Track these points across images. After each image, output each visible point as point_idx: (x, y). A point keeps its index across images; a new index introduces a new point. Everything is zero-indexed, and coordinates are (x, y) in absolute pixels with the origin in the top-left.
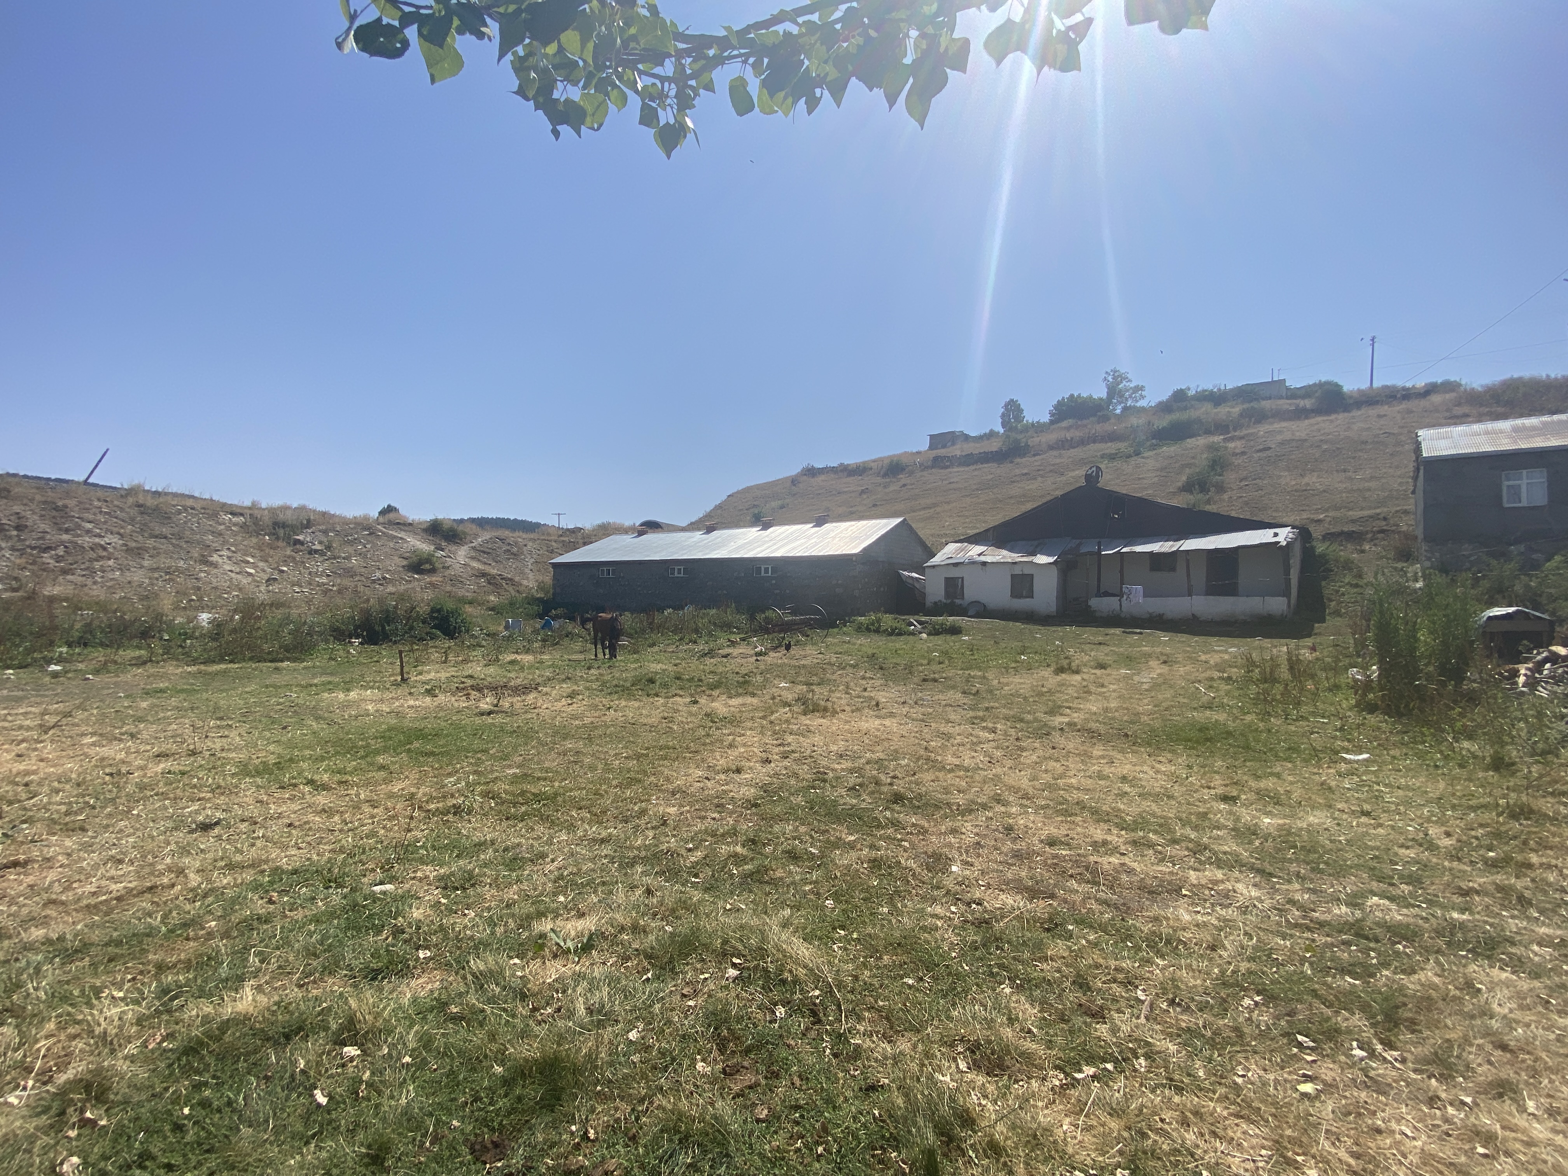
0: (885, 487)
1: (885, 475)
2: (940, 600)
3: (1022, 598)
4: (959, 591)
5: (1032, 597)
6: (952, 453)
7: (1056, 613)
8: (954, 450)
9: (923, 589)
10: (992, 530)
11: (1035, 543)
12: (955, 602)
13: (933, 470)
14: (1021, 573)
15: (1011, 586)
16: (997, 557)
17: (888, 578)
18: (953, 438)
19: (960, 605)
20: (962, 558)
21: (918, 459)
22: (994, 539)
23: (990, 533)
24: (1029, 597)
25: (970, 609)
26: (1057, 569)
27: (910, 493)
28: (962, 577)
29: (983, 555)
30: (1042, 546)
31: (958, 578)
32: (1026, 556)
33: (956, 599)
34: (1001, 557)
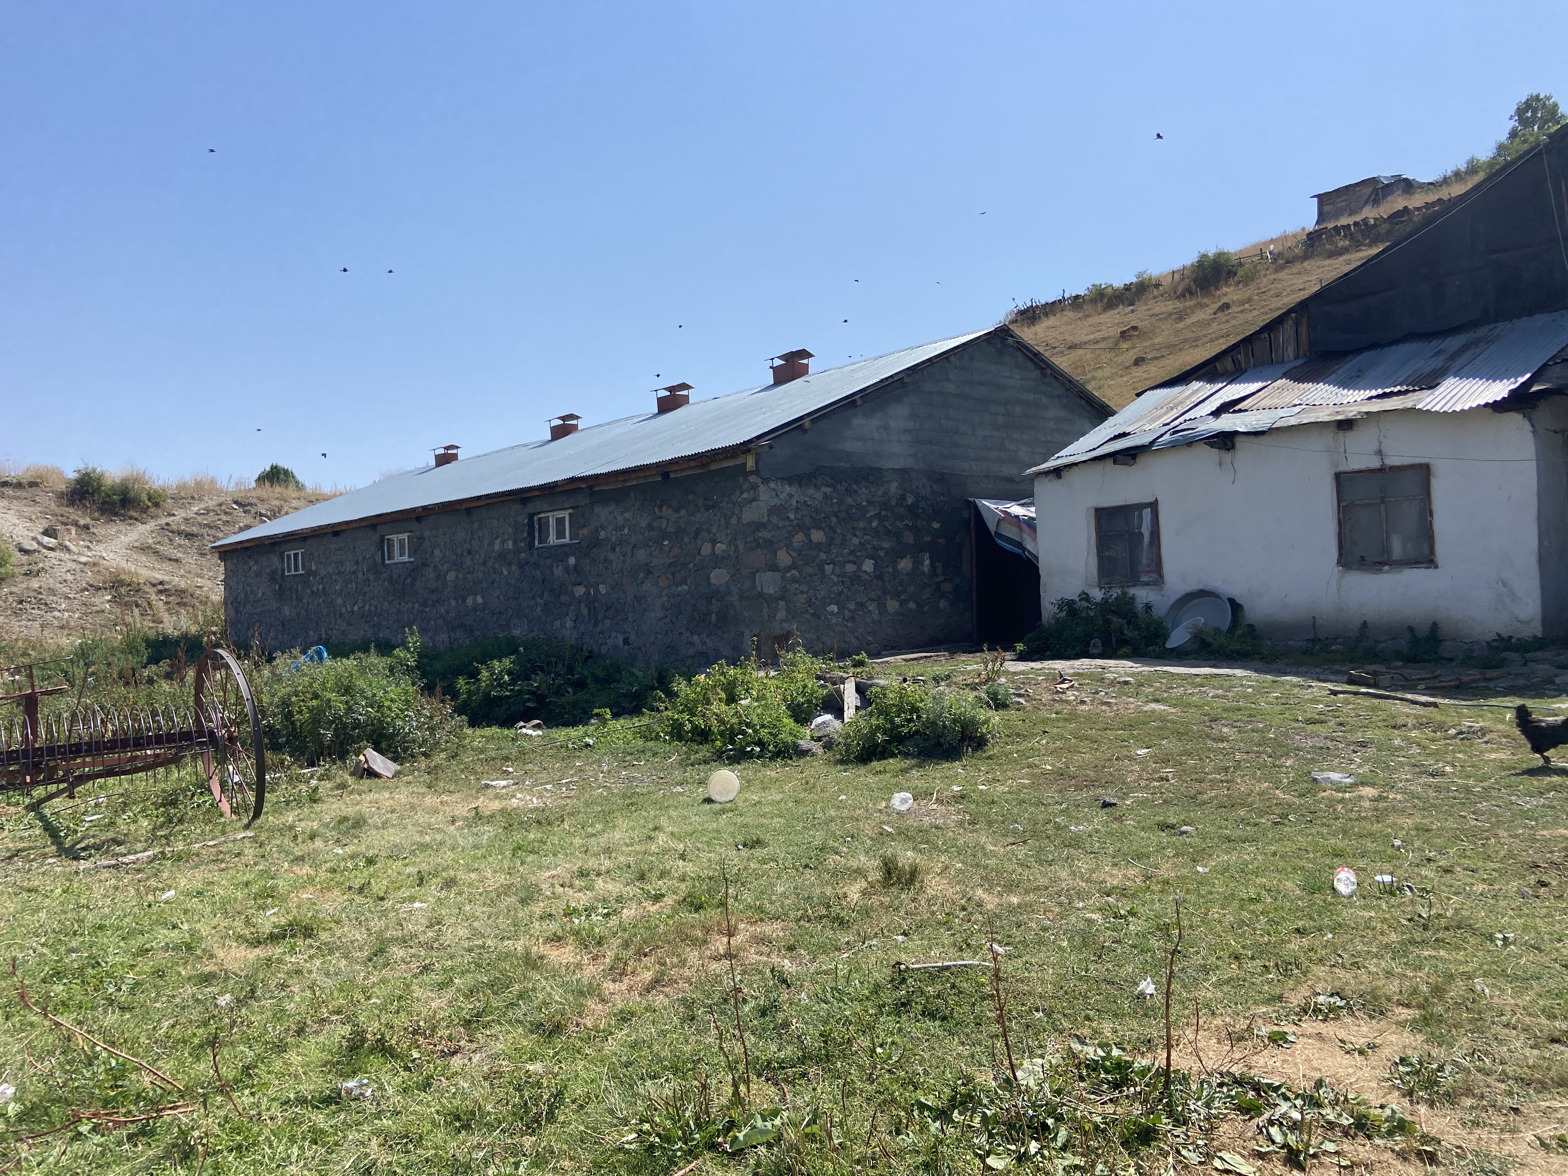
2: (1084, 593)
3: (1386, 568)
4: (1145, 557)
5: (1429, 561)
6: (1358, 218)
7: (1544, 624)
8: (1369, 213)
9: (1037, 559)
10: (1290, 322)
11: (1454, 342)
12: (1133, 598)
13: (1306, 264)
14: (1375, 463)
15: (1339, 521)
16: (1281, 413)
17: (936, 525)
18: (1377, 194)
19: (1148, 607)
20: (1155, 430)
21: (1272, 247)
22: (1301, 352)
23: (1286, 335)
24: (1416, 563)
25: (1176, 625)
26: (1534, 432)
27: (1234, 322)
28: (1153, 500)
29: (1235, 412)
30: (1478, 350)
31: (1141, 507)
32: (1399, 393)
33: (1134, 586)
34: (1298, 409)
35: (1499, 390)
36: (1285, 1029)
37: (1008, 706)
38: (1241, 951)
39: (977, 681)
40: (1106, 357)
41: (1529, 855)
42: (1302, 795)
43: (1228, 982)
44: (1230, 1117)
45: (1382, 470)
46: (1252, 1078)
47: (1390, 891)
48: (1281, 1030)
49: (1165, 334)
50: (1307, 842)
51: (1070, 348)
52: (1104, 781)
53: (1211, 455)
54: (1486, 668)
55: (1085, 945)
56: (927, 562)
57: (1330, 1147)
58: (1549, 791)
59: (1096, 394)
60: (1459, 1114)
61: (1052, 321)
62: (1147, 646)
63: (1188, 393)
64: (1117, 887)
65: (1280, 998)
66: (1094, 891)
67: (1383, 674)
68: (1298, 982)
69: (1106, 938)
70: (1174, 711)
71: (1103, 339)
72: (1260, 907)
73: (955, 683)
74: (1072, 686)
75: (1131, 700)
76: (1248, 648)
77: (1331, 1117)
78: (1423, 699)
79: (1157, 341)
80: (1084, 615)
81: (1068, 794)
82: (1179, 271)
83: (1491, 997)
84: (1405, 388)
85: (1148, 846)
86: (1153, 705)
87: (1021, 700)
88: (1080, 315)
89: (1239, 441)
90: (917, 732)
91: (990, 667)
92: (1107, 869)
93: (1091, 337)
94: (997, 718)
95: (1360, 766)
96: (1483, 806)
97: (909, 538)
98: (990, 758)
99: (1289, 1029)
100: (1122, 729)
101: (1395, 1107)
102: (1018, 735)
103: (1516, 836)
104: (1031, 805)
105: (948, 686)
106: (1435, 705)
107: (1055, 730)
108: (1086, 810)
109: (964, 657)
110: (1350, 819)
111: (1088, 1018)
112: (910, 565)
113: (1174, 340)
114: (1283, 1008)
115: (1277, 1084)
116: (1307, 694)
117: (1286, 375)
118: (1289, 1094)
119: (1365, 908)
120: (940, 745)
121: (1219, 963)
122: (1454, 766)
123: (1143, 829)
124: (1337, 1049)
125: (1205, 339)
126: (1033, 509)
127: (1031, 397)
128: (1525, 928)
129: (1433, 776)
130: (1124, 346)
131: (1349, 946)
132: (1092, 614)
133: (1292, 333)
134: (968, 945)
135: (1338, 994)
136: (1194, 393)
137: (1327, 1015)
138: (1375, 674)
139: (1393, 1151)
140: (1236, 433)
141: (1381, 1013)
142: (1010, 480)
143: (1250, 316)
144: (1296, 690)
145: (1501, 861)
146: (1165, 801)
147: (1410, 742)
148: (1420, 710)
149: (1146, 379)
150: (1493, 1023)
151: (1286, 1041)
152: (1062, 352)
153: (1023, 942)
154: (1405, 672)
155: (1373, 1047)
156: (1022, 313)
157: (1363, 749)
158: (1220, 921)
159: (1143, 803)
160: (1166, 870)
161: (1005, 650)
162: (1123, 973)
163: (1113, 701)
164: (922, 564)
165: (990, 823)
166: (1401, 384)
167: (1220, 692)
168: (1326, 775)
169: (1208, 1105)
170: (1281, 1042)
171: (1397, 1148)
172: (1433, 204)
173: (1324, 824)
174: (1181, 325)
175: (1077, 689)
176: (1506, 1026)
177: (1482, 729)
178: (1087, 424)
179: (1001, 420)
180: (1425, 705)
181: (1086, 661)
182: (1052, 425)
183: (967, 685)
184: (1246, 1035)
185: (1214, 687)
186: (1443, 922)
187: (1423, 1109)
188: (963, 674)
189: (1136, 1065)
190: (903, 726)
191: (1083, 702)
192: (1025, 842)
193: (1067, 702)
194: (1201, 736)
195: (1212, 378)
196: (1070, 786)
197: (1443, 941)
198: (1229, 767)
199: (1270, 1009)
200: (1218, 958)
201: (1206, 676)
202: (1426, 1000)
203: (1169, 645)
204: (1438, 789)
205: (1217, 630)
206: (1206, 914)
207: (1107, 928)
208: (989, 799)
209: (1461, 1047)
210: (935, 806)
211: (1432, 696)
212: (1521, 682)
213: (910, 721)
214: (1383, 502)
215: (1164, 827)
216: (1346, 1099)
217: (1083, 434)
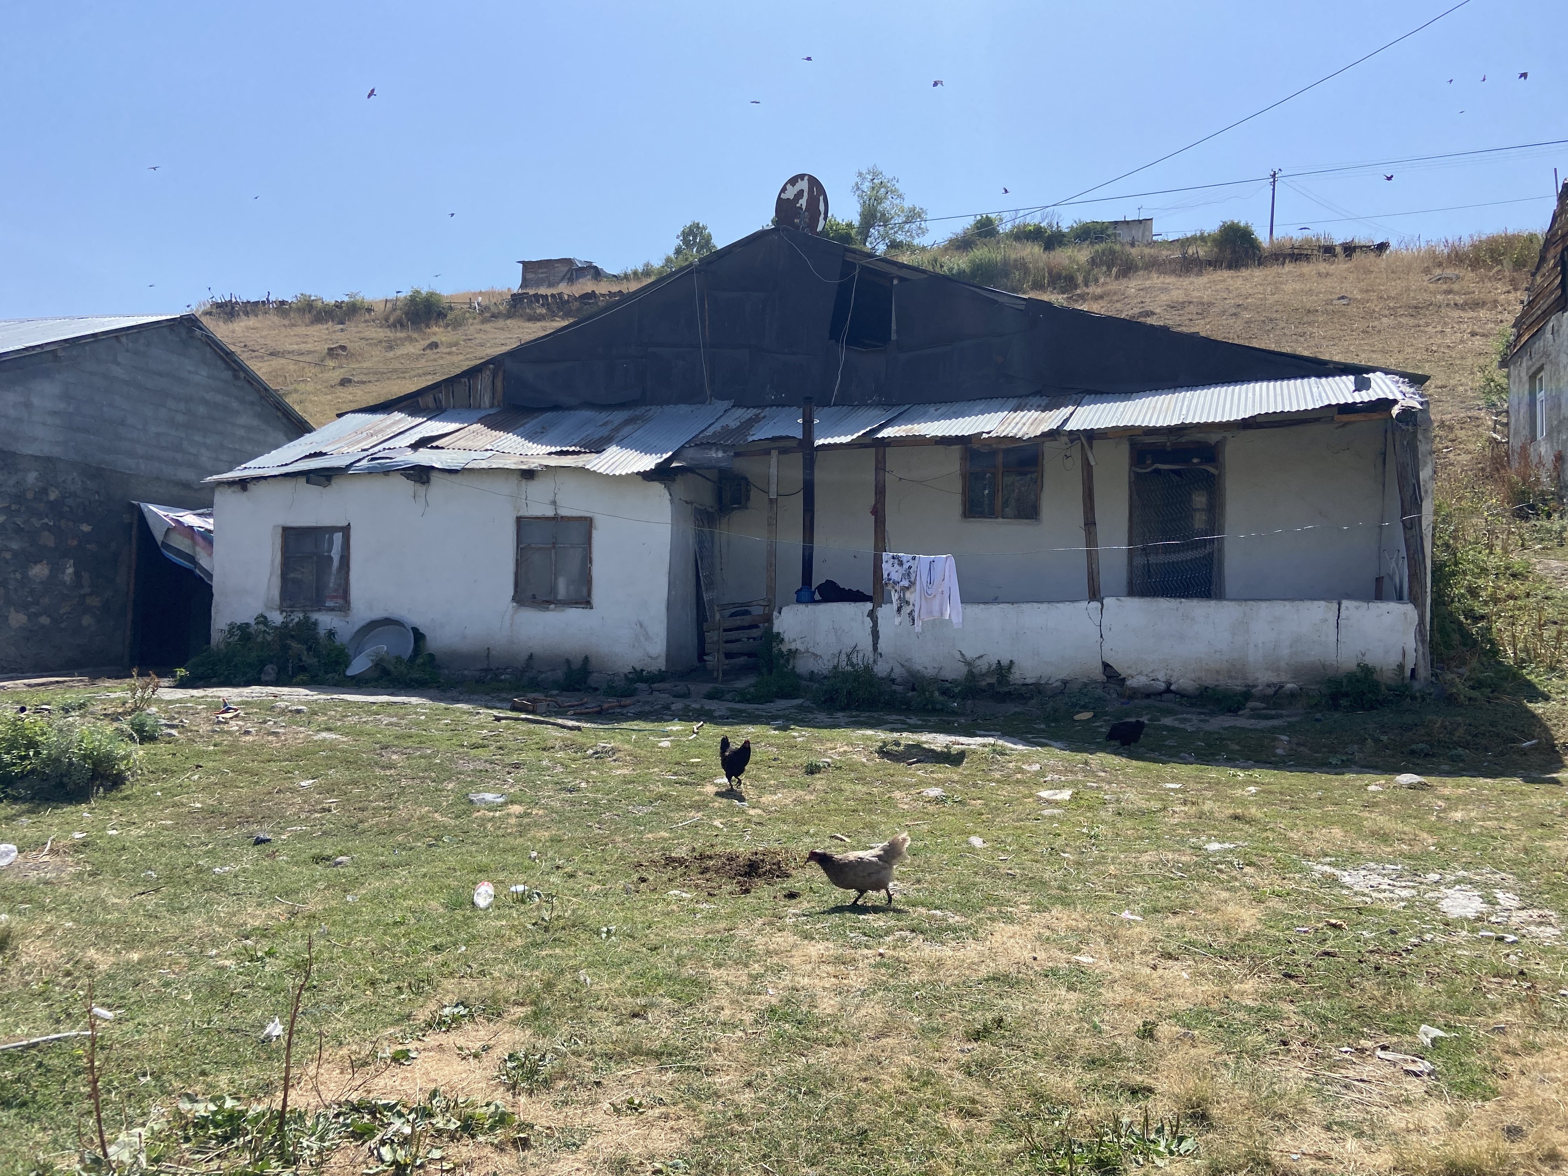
0: (391, 348)
1: (399, 324)
2: (262, 616)
3: (552, 606)
4: (332, 583)
5: (586, 602)
6: (555, 291)
7: (667, 660)
8: (565, 289)
9: (211, 576)
10: (488, 372)
11: (619, 416)
12: (316, 624)
13: (509, 322)
14: (550, 513)
15: (517, 560)
16: (474, 455)
17: (86, 528)
18: (572, 274)
19: (331, 634)
20: (353, 455)
21: (480, 299)
22: (496, 403)
23: (483, 383)
24: (576, 603)
25: (358, 652)
26: (672, 501)
27: (441, 362)
28: (345, 524)
29: (432, 447)
30: (636, 426)
31: (333, 530)
32: (573, 453)
33: (319, 610)
34: (489, 454)
35: (648, 462)
36: (409, 1047)
37: (156, 739)
38: (378, 976)
39: (120, 710)
40: (310, 371)
41: (636, 856)
42: (458, 817)
43: (360, 1010)
44: (342, 1145)
45: (555, 518)
46: (370, 1102)
47: (522, 899)
48: (404, 1048)
49: (375, 358)
50: (456, 861)
51: (272, 354)
52: (260, 817)
53: (407, 486)
54: (622, 696)
55: (212, 994)
56: (70, 570)
57: (436, 1154)
58: (656, 800)
59: (297, 408)
60: (554, 1096)
61: (252, 322)
62: (326, 673)
63: (389, 422)
64: (258, 928)
65: (409, 1016)
66: (231, 936)
67: (541, 701)
68: (428, 998)
69: (237, 985)
70: (345, 739)
71: (309, 352)
72: (403, 929)
73: (92, 713)
74: (237, 716)
75: (302, 729)
76: (427, 677)
77: (440, 1125)
78: (570, 723)
79: (365, 365)
80: (259, 640)
81: (216, 833)
82: (391, 301)
83: (591, 985)
84: (578, 449)
85: (299, 881)
86: (324, 734)
87: (174, 732)
88: (286, 322)
89: (434, 477)
90: (33, 771)
91: (139, 694)
92: (250, 910)
93: (296, 347)
94: (141, 753)
95: (512, 786)
96: (606, 816)
97: (48, 539)
98: (127, 798)
99: (412, 1045)
100: (287, 760)
101: (498, 1102)
102: (165, 771)
103: (628, 841)
104: (170, 848)
105: (82, 716)
106: (579, 729)
107: (211, 764)
108: (236, 849)
109: (108, 683)
110: (497, 836)
111: (203, 1073)
112: (46, 572)
113: (382, 367)
114: (410, 1026)
115: (394, 1102)
116: (475, 720)
117: (480, 421)
118: (405, 1111)
119: (497, 918)
120: (62, 785)
121: (354, 992)
122: (588, 782)
123: (296, 863)
124: (455, 1057)
125: (413, 373)
126: (211, 521)
127: (219, 398)
128: (625, 920)
129: (571, 792)
130: (331, 363)
131: (479, 956)
132: (269, 638)
133: (489, 382)
134: (69, 1015)
135: (462, 1003)
136: (395, 423)
137: (450, 1025)
138: (534, 701)
139: (492, 1144)
140: (433, 468)
141: (499, 1015)
142: (186, 485)
143: (456, 359)
144: (465, 717)
145: (614, 864)
146: (324, 833)
147: (555, 762)
148: (567, 734)
149: (351, 401)
150: (590, 1008)
151: (408, 1058)
152: (262, 357)
153: (140, 1004)
154: (559, 699)
155: (486, 1049)
156: (219, 306)
157: (517, 771)
158: (361, 950)
159: (300, 837)
160: (314, 905)
161: (160, 675)
162: (250, 1019)
163: (282, 730)
164: (64, 572)
165: (117, 873)
166: (575, 445)
167: (394, 720)
168: (481, 796)
169: (322, 1139)
170: (402, 1061)
171: (496, 1142)
172: (615, 294)
173: (474, 843)
174: (391, 354)
175: (243, 719)
176: (600, 1009)
177: (613, 748)
178: (281, 437)
179: (180, 418)
180: (571, 728)
181: (257, 688)
182: (241, 432)
183: (105, 715)
184: (370, 1060)
185: (389, 715)
186: (562, 922)
187: (523, 1099)
188: (103, 702)
189: (251, 1112)
190: (14, 764)
191: (247, 733)
192: (157, 891)
193: (229, 733)
194: (369, 764)
195: (414, 411)
196: (220, 825)
197: (559, 940)
198: (393, 794)
199: (398, 1029)
200: (353, 987)
201: (382, 704)
202: (538, 996)
203: (350, 672)
204: (573, 803)
205: (399, 659)
206: (349, 944)
207: (240, 974)
208: (119, 845)
209: (561, 1036)
210: (47, 859)
211: (578, 721)
212: (647, 708)
213: (26, 757)
214: (554, 547)
215: (318, 859)
216: (456, 1103)
217: (277, 447)
